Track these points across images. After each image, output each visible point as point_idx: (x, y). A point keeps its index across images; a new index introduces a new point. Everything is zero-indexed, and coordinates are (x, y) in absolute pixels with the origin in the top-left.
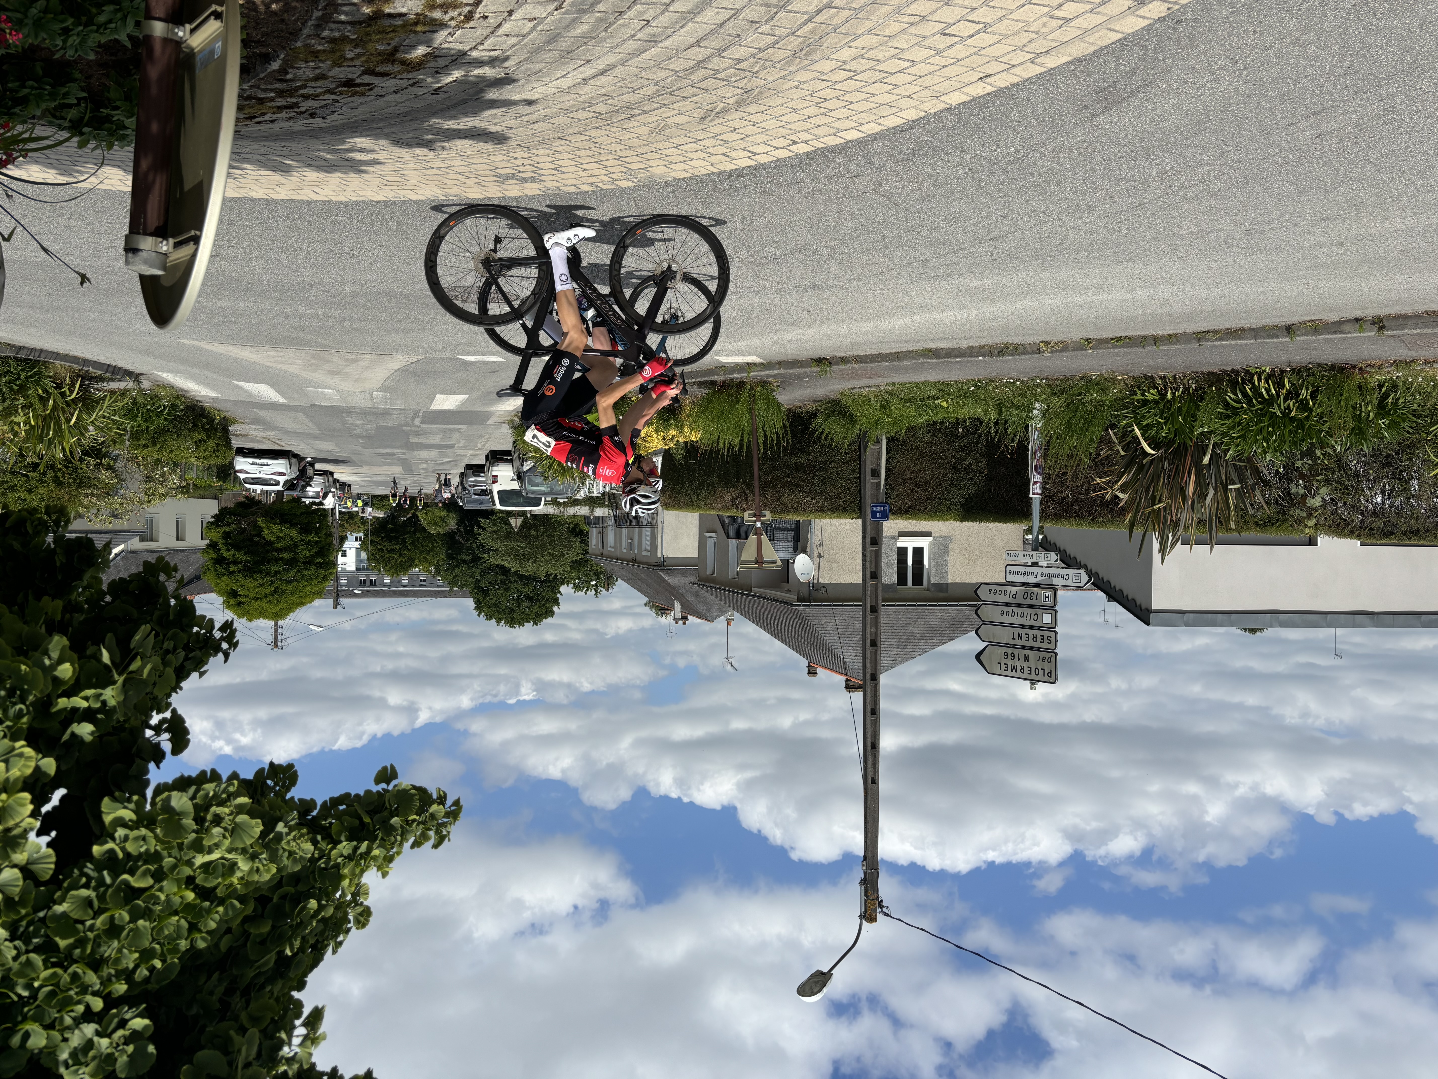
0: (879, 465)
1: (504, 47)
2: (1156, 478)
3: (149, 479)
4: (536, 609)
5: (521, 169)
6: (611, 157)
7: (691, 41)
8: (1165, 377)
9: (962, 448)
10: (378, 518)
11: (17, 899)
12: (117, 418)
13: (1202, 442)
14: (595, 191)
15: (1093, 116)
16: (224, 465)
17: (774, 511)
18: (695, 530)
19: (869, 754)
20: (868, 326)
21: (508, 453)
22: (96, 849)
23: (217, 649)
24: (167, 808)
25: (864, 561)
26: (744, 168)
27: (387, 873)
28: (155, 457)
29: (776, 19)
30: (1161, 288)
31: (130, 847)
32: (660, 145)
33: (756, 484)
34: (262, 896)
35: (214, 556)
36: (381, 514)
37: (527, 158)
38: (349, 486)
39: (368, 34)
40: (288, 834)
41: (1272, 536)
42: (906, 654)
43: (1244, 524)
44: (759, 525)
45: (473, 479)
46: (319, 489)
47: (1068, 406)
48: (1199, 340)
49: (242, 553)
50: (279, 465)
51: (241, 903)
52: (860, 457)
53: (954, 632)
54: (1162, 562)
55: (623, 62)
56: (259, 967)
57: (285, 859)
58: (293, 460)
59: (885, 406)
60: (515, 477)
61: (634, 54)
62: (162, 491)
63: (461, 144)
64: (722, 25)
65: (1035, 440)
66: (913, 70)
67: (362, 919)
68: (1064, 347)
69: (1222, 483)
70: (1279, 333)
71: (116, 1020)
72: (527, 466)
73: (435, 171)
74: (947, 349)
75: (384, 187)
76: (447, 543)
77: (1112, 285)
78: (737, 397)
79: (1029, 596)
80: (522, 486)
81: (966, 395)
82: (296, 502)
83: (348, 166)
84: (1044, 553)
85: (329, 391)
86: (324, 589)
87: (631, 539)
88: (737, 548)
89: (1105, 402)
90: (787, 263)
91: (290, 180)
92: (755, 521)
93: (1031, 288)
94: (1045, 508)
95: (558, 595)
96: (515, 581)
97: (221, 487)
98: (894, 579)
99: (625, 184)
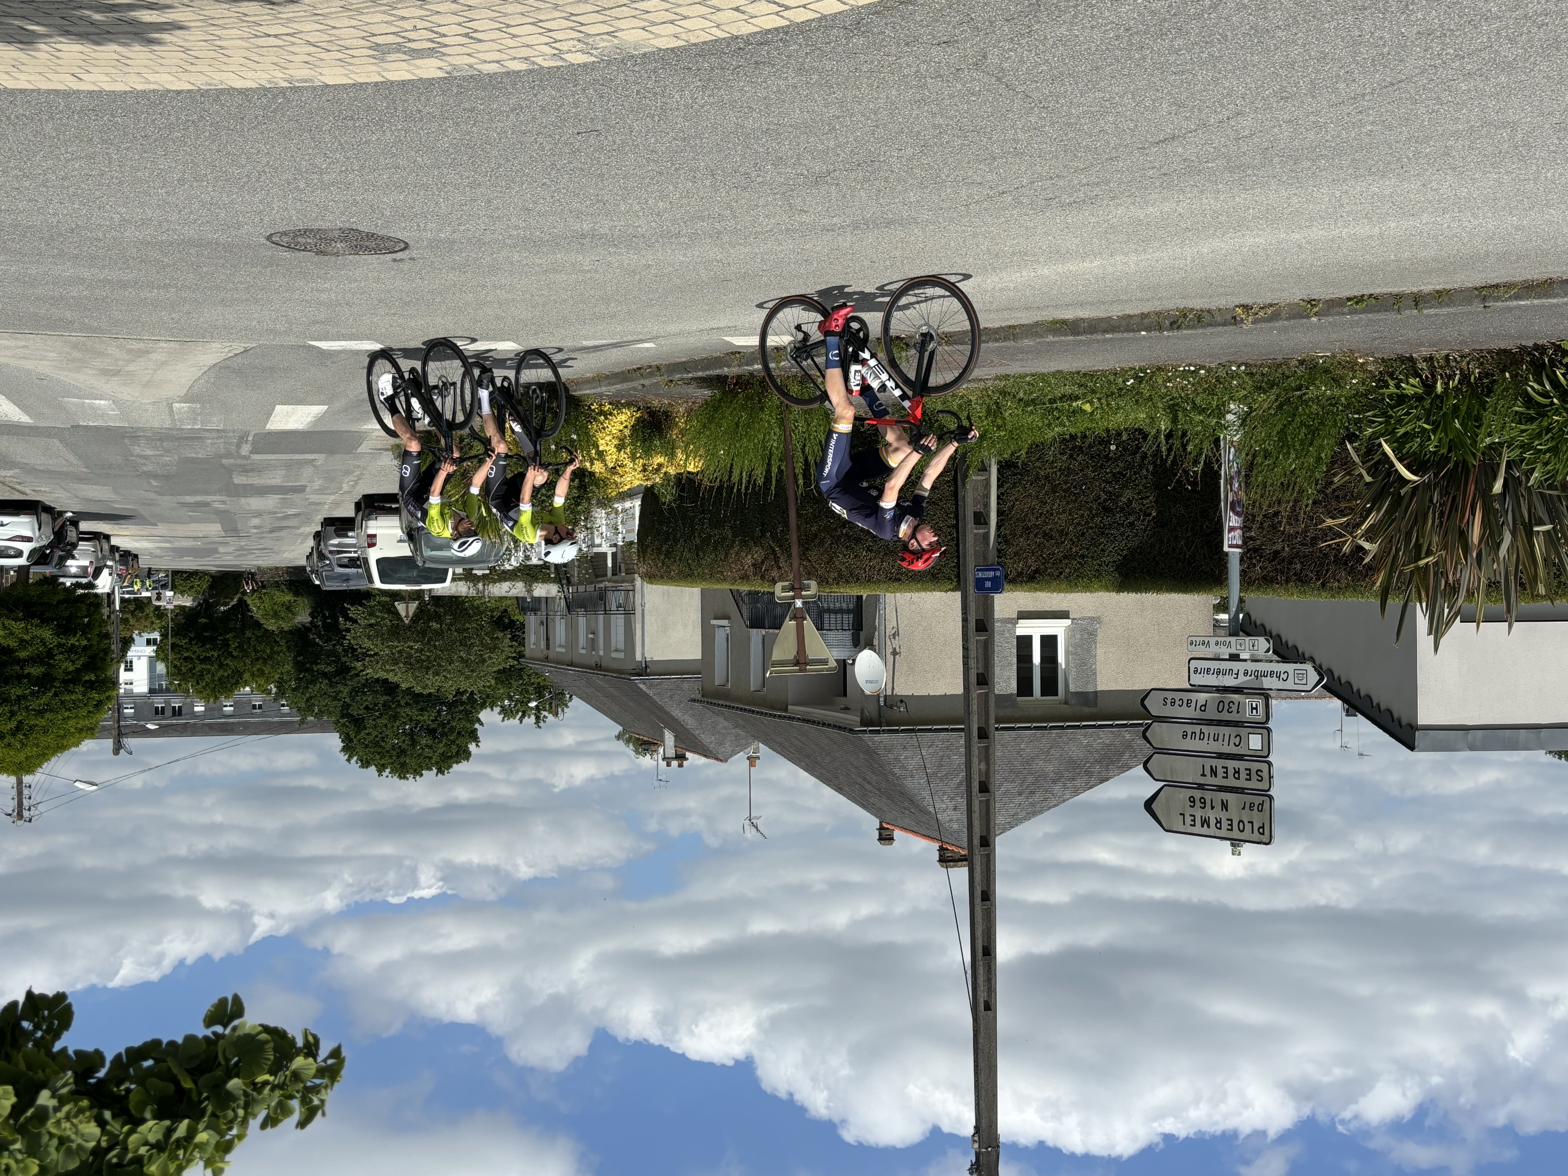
0: (987, 505)
2: (1420, 518)
4: (441, 748)
5: (412, 35)
6: (557, 14)
8: (1431, 358)
9: (1117, 477)
10: (182, 608)
13: (1491, 459)
14: (531, 71)
17: (823, 582)
18: (695, 616)
19: (980, 964)
21: (392, 498)
25: (966, 658)
26: (768, 31)
30: (1426, 218)
33: (793, 537)
36: (187, 602)
37: (421, 18)
38: (136, 556)
40: (57, 1109)
42: (1032, 805)
43: (1559, 587)
44: (799, 603)
45: (335, 541)
46: (86, 563)
47: (1280, 407)
48: (1484, 299)
50: (22, 525)
52: (955, 494)
53: (1107, 768)
54: (1436, 649)
57: (52, 1150)
58: (44, 517)
59: (994, 411)
60: (405, 537)
65: (1230, 461)
68: (1273, 313)
69: (1523, 523)
73: (272, 41)
74: (1091, 320)
75: (189, 68)
76: (296, 646)
77: (1349, 213)
78: (760, 401)
79: (1226, 707)
80: (416, 550)
81: (1122, 392)
82: (49, 584)
83: (130, 33)
84: (1247, 639)
85: (102, 402)
86: (98, 723)
87: (593, 633)
88: (763, 643)
89: (1339, 398)
90: (838, 184)
91: (35, 58)
92: (794, 598)
93: (1223, 218)
94: (1248, 568)
95: (477, 726)
96: (407, 704)
98: (1013, 687)
99: (579, 58)
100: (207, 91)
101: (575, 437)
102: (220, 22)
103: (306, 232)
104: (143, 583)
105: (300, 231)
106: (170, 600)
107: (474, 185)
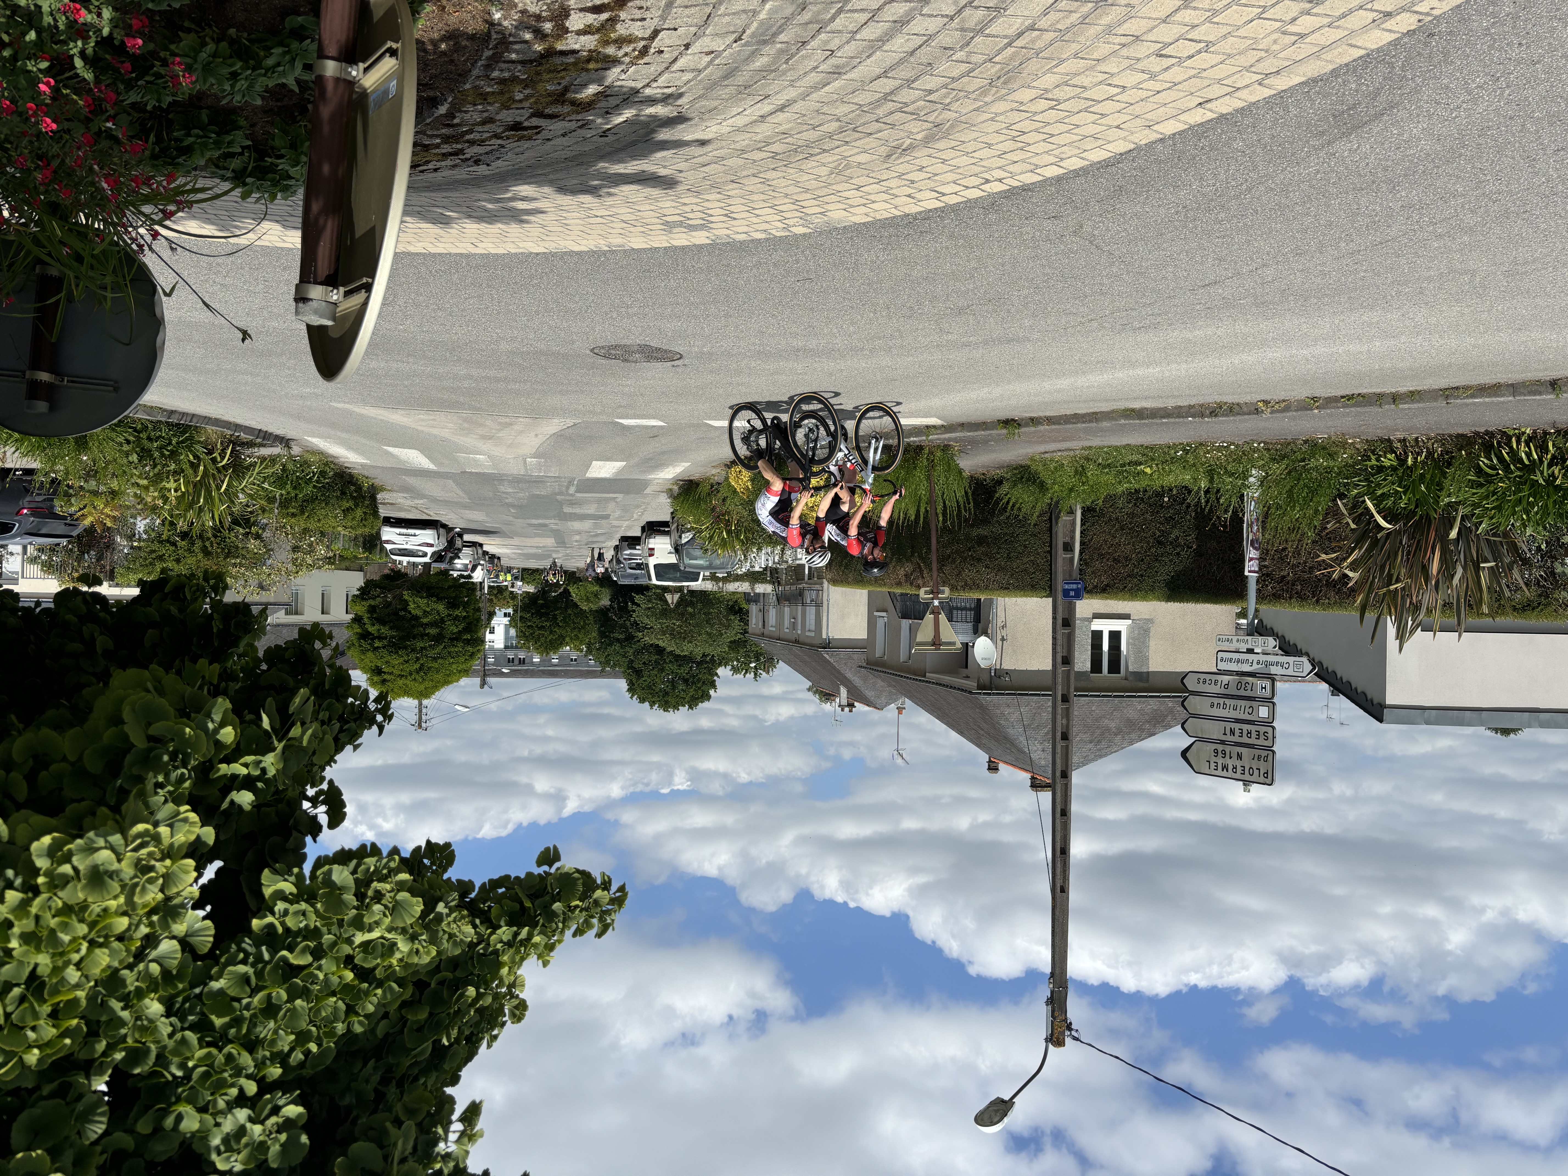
0: (1073, 538)
1: (678, 83)
2: (1392, 555)
3: (295, 549)
4: (692, 692)
5: (690, 216)
6: (786, 201)
7: (878, 71)
8: (1404, 440)
9: (1168, 520)
10: (528, 593)
11: (174, 972)
12: (266, 485)
13: (1449, 514)
14: (767, 239)
15: (1329, 143)
16: (371, 535)
17: (953, 588)
18: (864, 609)
19: (1058, 860)
20: (1064, 383)
21: (665, 524)
22: (256, 923)
23: (372, 721)
24: (328, 882)
25: (1054, 645)
26: (930, 211)
27: (548, 962)
28: (303, 526)
29: (972, 44)
30: (1403, 339)
31: (290, 922)
32: (839, 187)
33: (934, 557)
34: (420, 980)
35: (359, 630)
36: (531, 589)
37: (696, 204)
38: (499, 558)
39: (538, 73)
40: (448, 915)
41: (1532, 622)
42: (1100, 750)
43: (1499, 606)
44: (936, 603)
45: (628, 552)
46: (467, 562)
47: (1289, 473)
48: (1447, 397)
49: (387, 628)
50: (427, 536)
51: (400, 986)
52: (1050, 530)
53: (1155, 726)
54: (1400, 650)
55: (804, 96)
56: (415, 1056)
57: (445, 941)
58: (442, 531)
59: (1081, 472)
60: (673, 550)
61: (816, 88)
62: (310, 561)
63: (627, 189)
64: (912, 53)
65: (1251, 511)
66: (1123, 97)
67: (518, 1012)
68: (1286, 407)
69: (1472, 560)
70: (1542, 389)
71: (269, 1106)
72: (686, 538)
73: (599, 220)
74: (1152, 409)
75: (545, 238)
76: (600, 621)
77: (1345, 336)
78: (914, 463)
79: (1243, 686)
80: (680, 559)
81: (1173, 460)
82: (443, 575)
83: (509, 216)
84: (1260, 638)
85: (481, 457)
86: (471, 667)
87: (794, 618)
88: (910, 629)
89: (1333, 468)
90: (974, 314)
91: (449, 233)
92: (933, 599)
93: (1250, 339)
94: (1262, 587)
95: (715, 678)
96: (670, 661)
97: (367, 558)
98: (1088, 666)
99: (800, 230)
100: (556, 253)
102: (566, 208)
103: (616, 347)
104: (503, 576)
105: (612, 346)
106: (521, 587)
107: (727, 316)
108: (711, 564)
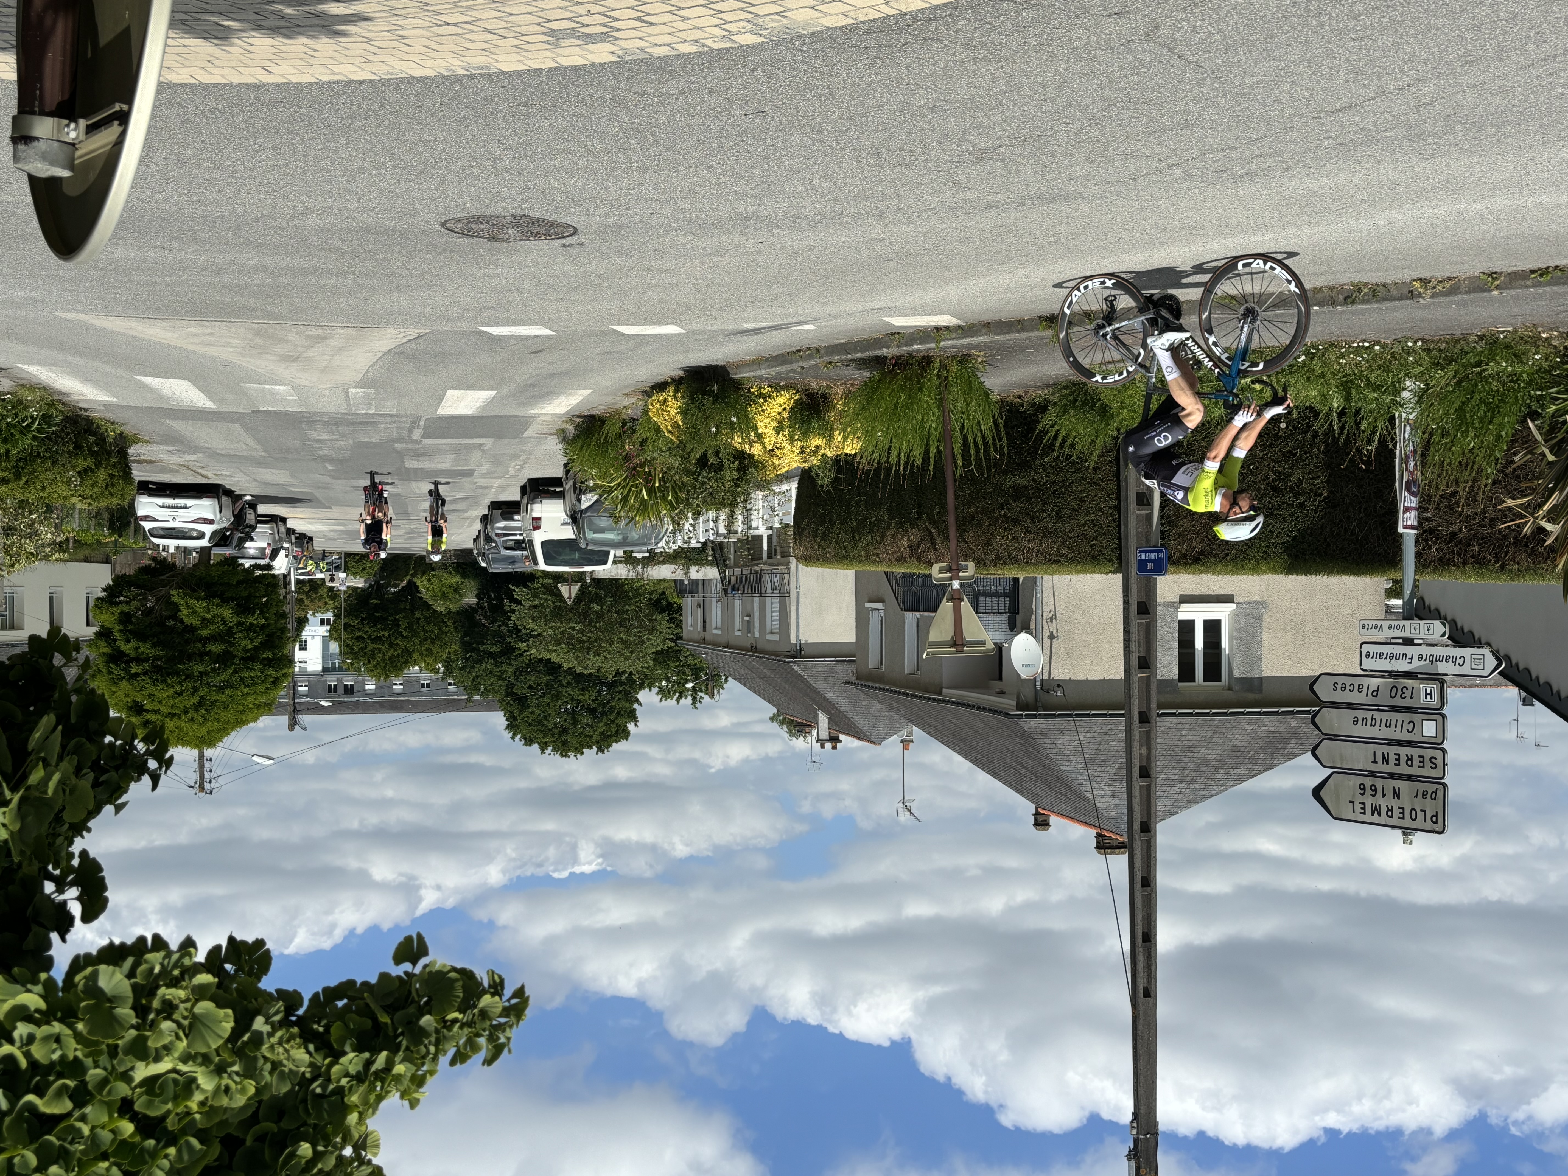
3: (8, 531)
4: (602, 727)
5: (586, 20)
9: (1286, 456)
10: (355, 589)
14: (700, 54)
16: (121, 509)
17: (980, 564)
18: (850, 599)
19: (1140, 950)
21: (557, 481)
23: (142, 769)
24: (93, 990)
25: (1127, 642)
26: (937, 7)
27: (418, 1100)
28: (19, 496)
31: (38, 1052)
33: (951, 519)
34: (230, 1133)
35: (107, 650)
36: (359, 583)
37: (595, 3)
38: (311, 539)
40: (271, 1035)
42: (1193, 793)
44: (956, 584)
45: (502, 524)
46: (264, 545)
47: (1459, 384)
49: (148, 645)
50: (205, 507)
51: (201, 1143)
52: (1117, 475)
53: (1272, 756)
57: (266, 1074)
58: (225, 500)
60: (568, 520)
62: (31, 549)
65: (1405, 440)
68: (1452, 287)
72: (587, 501)
73: (451, 29)
75: (371, 58)
76: (462, 627)
77: (1535, 181)
78: (919, 382)
79: (1400, 692)
80: (579, 533)
81: (1292, 369)
82: (229, 565)
83: (318, 25)
84: (1422, 622)
85: (282, 388)
86: (275, 699)
87: (749, 615)
88: (918, 626)
89: (1521, 375)
90: (1003, 160)
91: (229, 52)
92: (951, 579)
93: (1401, 189)
94: (1424, 549)
95: (636, 706)
96: (569, 683)
97: (115, 543)
98: (1174, 672)
99: (747, 39)
100: (388, 80)
101: (734, 419)
102: (403, 12)
103: (479, 219)
104: (317, 565)
105: (473, 217)
106: (344, 581)
107: (642, 169)
108: (625, 539)
